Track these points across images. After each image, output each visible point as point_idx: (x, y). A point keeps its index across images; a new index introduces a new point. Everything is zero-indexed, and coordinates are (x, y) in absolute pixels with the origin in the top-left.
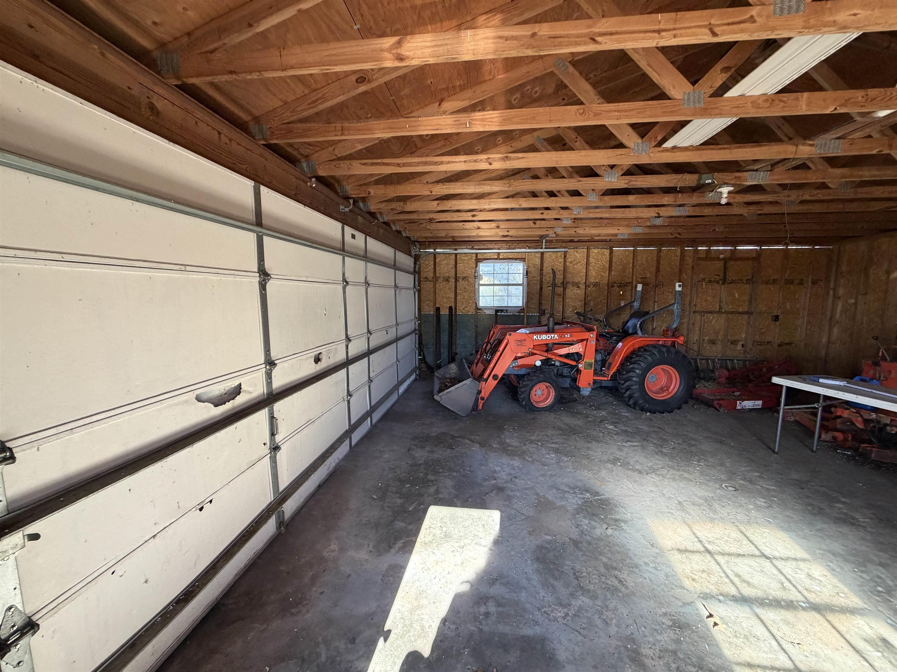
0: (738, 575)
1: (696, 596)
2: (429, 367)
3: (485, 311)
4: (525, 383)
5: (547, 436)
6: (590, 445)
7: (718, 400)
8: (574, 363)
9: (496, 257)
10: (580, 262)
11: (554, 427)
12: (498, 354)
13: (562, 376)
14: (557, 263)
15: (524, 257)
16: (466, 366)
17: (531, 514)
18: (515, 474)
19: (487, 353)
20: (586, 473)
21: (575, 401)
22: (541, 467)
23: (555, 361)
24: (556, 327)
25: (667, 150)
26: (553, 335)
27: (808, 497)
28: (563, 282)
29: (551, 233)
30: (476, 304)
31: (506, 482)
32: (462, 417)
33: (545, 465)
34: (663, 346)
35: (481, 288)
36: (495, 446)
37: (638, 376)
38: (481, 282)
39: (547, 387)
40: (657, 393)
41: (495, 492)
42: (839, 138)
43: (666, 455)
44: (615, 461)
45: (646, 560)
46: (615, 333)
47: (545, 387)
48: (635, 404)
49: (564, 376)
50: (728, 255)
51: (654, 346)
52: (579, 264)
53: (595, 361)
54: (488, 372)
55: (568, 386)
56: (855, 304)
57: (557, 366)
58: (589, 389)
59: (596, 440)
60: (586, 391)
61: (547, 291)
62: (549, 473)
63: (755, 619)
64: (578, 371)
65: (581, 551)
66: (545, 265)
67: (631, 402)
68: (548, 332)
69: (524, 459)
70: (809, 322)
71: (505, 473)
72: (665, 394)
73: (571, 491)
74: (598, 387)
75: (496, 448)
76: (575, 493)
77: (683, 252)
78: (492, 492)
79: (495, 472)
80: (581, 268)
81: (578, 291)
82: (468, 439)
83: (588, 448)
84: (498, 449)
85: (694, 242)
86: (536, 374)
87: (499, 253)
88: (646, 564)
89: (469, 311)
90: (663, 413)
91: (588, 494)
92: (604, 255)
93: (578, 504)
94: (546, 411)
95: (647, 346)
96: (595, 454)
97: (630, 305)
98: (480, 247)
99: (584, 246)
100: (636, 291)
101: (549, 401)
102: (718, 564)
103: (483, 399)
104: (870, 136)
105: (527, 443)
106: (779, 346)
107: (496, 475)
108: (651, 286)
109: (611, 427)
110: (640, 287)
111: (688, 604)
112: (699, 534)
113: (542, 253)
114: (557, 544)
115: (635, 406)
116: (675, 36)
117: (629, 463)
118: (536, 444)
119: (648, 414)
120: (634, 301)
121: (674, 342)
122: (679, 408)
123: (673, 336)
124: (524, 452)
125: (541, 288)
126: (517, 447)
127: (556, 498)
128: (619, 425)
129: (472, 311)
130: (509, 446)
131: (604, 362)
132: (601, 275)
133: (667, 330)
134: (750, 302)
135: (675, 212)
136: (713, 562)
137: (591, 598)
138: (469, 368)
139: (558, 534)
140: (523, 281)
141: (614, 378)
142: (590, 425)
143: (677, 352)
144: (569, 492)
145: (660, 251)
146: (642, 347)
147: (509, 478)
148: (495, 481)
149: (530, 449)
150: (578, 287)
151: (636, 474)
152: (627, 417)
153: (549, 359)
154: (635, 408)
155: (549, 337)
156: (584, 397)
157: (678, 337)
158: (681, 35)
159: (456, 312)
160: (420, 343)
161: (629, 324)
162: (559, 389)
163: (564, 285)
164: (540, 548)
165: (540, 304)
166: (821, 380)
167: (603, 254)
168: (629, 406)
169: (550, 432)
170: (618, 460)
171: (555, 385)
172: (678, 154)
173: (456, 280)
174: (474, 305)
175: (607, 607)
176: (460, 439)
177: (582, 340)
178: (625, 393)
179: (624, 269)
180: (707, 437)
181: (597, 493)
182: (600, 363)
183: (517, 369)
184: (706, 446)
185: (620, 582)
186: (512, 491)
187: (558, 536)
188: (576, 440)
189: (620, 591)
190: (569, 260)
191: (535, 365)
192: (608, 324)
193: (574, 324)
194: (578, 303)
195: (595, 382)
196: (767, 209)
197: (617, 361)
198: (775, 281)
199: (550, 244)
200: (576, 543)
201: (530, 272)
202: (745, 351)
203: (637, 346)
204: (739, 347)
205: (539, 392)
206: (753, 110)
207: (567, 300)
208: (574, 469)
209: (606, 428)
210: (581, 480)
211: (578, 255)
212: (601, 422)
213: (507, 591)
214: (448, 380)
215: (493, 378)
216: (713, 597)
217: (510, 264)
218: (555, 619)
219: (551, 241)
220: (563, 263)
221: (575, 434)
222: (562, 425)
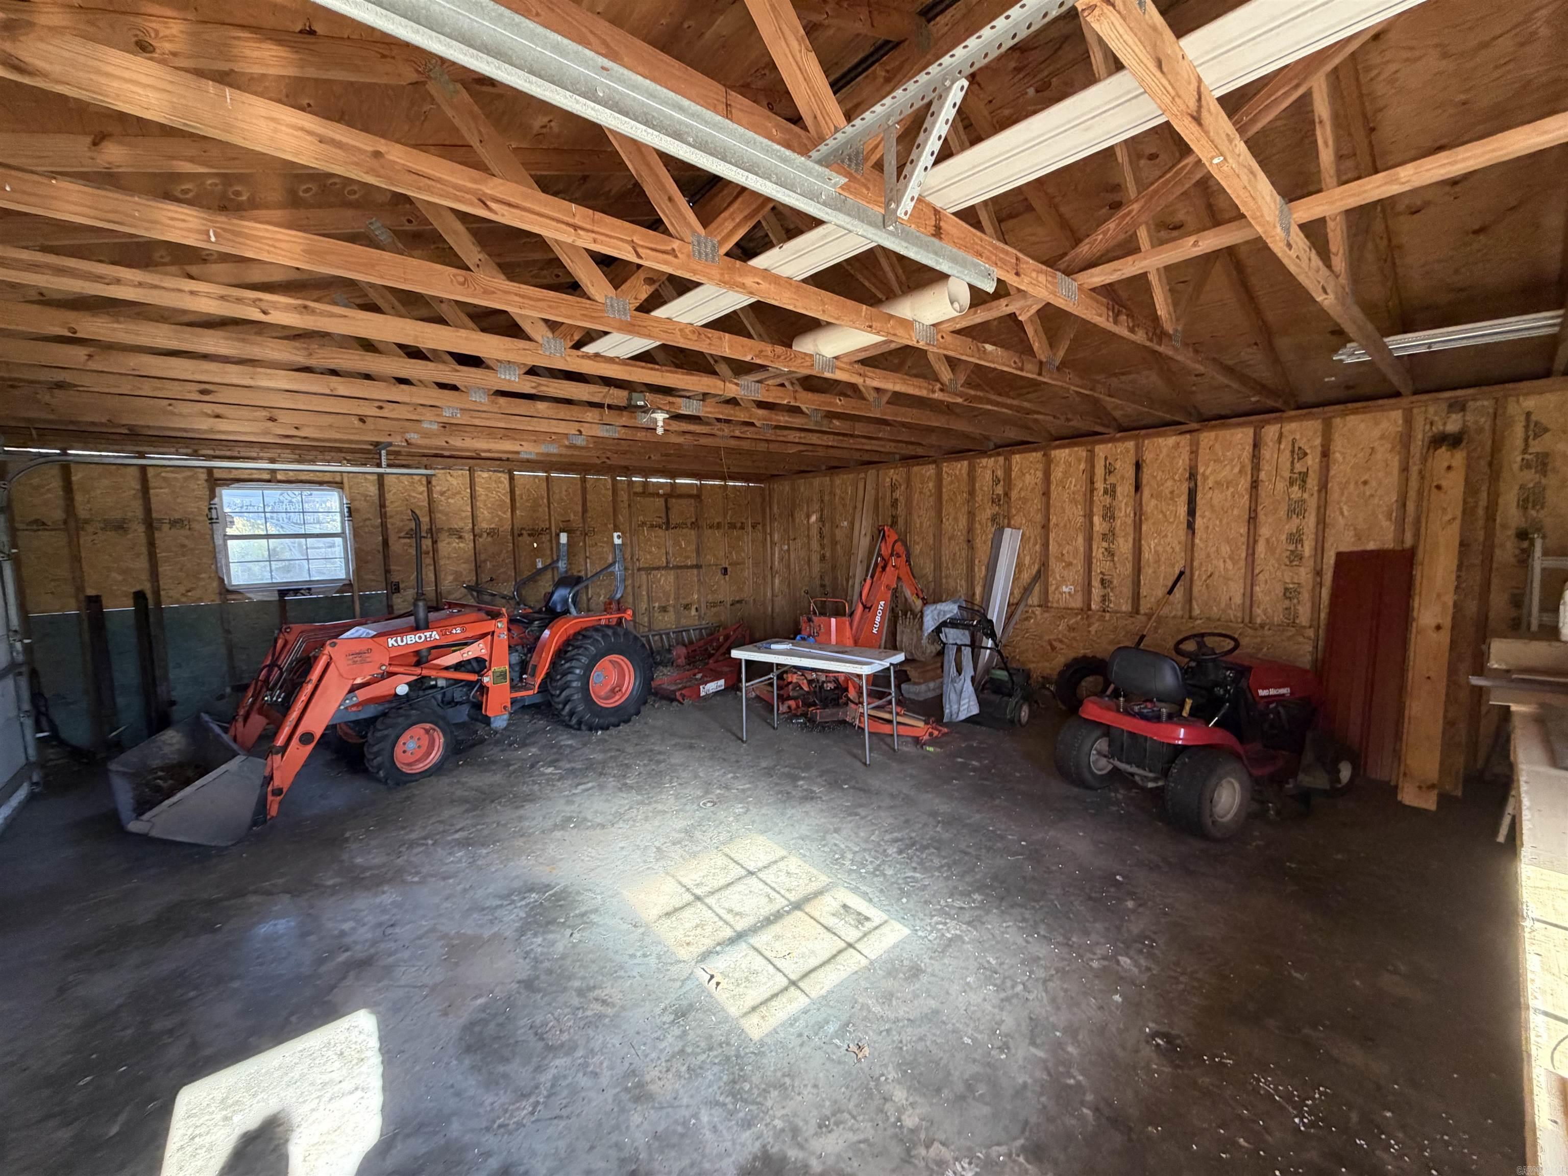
0: (730, 911)
1: (693, 963)
2: (76, 753)
3: (249, 595)
4: (379, 734)
5: (441, 822)
6: (521, 812)
7: (680, 689)
8: (473, 677)
9: (266, 476)
10: (459, 493)
11: (452, 801)
12: (308, 688)
13: (452, 703)
14: (414, 494)
15: (338, 479)
16: (218, 730)
17: (439, 978)
18: (390, 920)
19: (272, 689)
20: (523, 861)
21: (482, 741)
22: (442, 883)
23: (436, 679)
24: (432, 616)
25: (587, 356)
26: (428, 634)
27: (777, 784)
28: (431, 529)
29: (397, 440)
30: (222, 580)
31: (374, 943)
32: (227, 848)
33: (449, 878)
34: (608, 626)
35: (230, 543)
36: (330, 882)
37: (580, 678)
38: (230, 531)
39: (427, 731)
40: (607, 698)
41: (352, 974)
42: (758, 382)
43: (632, 788)
44: (564, 824)
45: (631, 951)
46: (536, 615)
47: (422, 731)
48: (580, 723)
49: (457, 703)
50: (668, 489)
51: (596, 629)
52: (458, 497)
53: (510, 665)
54: (286, 731)
55: (465, 718)
56: (789, 550)
57: (442, 688)
58: (506, 716)
59: (530, 798)
60: (500, 721)
61: (397, 546)
62: (459, 888)
63: (752, 953)
64: (483, 689)
65: (539, 991)
66: (389, 496)
67: (574, 721)
68: (417, 628)
69: (404, 882)
70: (754, 574)
71: (366, 928)
72: (617, 697)
73: (505, 903)
74: (521, 708)
75: (335, 886)
76: (513, 902)
77: (615, 483)
78: (344, 978)
79: (343, 934)
80: (461, 503)
81: (462, 545)
82: (255, 892)
83: (521, 819)
84: (341, 884)
85: (627, 471)
86: (401, 711)
87: (274, 471)
88: (632, 956)
89: (201, 600)
90: (618, 725)
91: (533, 895)
92: (501, 482)
93: (521, 919)
94: (430, 776)
95: (586, 629)
96: (534, 823)
97: (551, 566)
98: (218, 453)
99: (463, 465)
100: (558, 543)
101: (435, 756)
102: (710, 908)
103: (278, 792)
104: (783, 385)
105: (403, 849)
106: (732, 605)
107: (347, 940)
108: (578, 533)
109: (550, 770)
110: (564, 538)
111: (688, 978)
112: (684, 881)
113: (381, 476)
114: (500, 1003)
115: (579, 726)
116: (595, 241)
117: (585, 819)
118: (423, 845)
119: (599, 732)
120: (558, 561)
121: (620, 619)
122: (638, 713)
123: (619, 610)
124: (400, 871)
125: (385, 543)
126: (384, 865)
127: (481, 926)
128: (561, 764)
129: (209, 598)
130: (365, 869)
131: (523, 666)
132: (498, 516)
133: (610, 604)
134: (698, 553)
135: (601, 432)
136: (705, 908)
137: (567, 1054)
138: (226, 731)
139: (497, 985)
140: (343, 527)
141: (543, 688)
142: (516, 777)
143: (627, 633)
144: (501, 906)
145: (584, 480)
146: (579, 633)
147: (378, 932)
148: (348, 954)
149: (413, 859)
150: (460, 537)
151: (598, 831)
152: (570, 746)
153: (424, 677)
154: (579, 729)
155: (420, 638)
156: (496, 732)
157: (625, 611)
158: (602, 243)
159: (158, 602)
160: (36, 696)
161: (556, 597)
162: (448, 727)
163: (434, 533)
164: (469, 1027)
165: (387, 571)
166: (773, 646)
167: (499, 481)
168: (571, 727)
169: (446, 814)
170: (569, 819)
171: (441, 723)
172: (603, 365)
173: (150, 525)
174: (215, 584)
175: (592, 1050)
176: (233, 902)
177: (483, 636)
178: (563, 709)
179: (535, 508)
180: (675, 745)
181: (548, 885)
182: (517, 669)
183: (354, 709)
184: (677, 758)
185: (604, 1002)
186: (390, 955)
187: (497, 990)
188: (497, 811)
189: (606, 1016)
190: (438, 488)
191: (396, 695)
192: (521, 601)
193: (463, 606)
194: (464, 566)
195: (514, 702)
196: (703, 441)
197: (543, 662)
198: (719, 526)
199: (398, 459)
200: (529, 985)
201: (358, 510)
202: (700, 617)
203: (572, 632)
204: (693, 612)
205: (411, 745)
206: (682, 340)
207: (442, 562)
208: (502, 862)
209: (543, 774)
210: (517, 877)
211: (454, 482)
212: (532, 766)
213: (420, 1141)
214: (160, 774)
215: (300, 740)
216: (711, 952)
217: (305, 493)
218: (520, 1125)
219: (397, 453)
220: (426, 494)
221: (493, 801)
222: (467, 793)
